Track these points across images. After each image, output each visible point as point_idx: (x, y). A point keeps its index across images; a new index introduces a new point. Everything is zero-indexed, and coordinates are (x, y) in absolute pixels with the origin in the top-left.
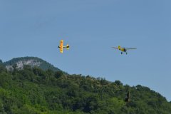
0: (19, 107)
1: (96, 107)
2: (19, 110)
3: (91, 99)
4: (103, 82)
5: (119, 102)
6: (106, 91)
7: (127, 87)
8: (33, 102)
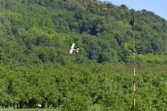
0: (26, 30)
1: (102, 30)
2: (27, 32)
3: (97, 22)
4: (109, 5)
5: (124, 26)
6: (113, 14)
7: (133, 11)
8: (40, 25)
